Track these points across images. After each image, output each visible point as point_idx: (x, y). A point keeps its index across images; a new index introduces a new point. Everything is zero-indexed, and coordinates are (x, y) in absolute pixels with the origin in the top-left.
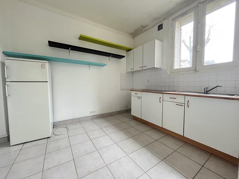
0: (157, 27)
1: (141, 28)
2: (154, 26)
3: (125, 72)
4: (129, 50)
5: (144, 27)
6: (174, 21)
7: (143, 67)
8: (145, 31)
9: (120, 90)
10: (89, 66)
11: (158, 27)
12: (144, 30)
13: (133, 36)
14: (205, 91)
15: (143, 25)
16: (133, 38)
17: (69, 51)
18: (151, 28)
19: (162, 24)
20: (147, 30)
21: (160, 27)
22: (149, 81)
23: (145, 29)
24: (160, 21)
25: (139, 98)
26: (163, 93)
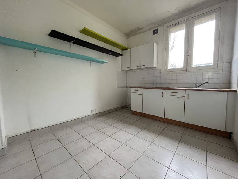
0: (152, 30)
1: (137, 30)
2: (149, 30)
3: (121, 70)
4: (124, 49)
5: (139, 29)
6: (169, 29)
7: (141, 66)
8: (140, 33)
9: (116, 87)
10: (90, 63)
11: (153, 32)
12: (138, 32)
13: (127, 36)
14: (195, 87)
15: (140, 27)
16: (127, 38)
17: (71, 44)
18: (146, 31)
19: (157, 29)
20: (142, 33)
21: (155, 32)
22: (145, 79)
23: (140, 31)
24: (155, 26)
25: (140, 94)
26: (165, 89)
